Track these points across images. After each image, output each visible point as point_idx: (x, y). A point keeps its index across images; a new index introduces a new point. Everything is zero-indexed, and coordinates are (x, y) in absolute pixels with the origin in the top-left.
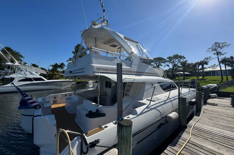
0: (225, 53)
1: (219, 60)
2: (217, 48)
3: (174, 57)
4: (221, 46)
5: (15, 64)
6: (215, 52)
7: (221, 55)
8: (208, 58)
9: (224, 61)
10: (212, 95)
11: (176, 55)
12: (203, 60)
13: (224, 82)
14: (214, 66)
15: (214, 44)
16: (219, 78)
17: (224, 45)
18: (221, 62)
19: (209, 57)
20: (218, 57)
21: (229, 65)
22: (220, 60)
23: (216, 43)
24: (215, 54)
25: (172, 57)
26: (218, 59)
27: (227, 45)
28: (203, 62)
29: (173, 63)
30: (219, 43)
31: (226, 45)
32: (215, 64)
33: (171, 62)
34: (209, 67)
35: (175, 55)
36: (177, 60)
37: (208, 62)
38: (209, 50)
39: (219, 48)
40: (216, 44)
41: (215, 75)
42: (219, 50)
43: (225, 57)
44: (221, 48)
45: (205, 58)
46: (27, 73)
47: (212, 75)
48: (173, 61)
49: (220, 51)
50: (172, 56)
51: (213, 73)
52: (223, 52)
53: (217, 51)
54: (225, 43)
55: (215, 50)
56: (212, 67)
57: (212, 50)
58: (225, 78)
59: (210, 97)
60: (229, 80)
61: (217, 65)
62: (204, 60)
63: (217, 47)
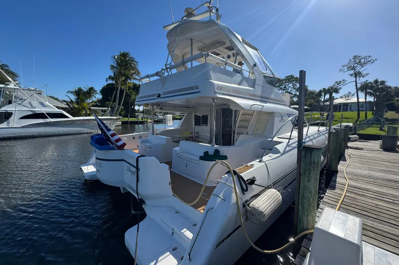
0: (367, 74)
1: (356, 86)
2: (356, 66)
3: (287, 79)
4: (362, 62)
5: (8, 87)
6: (352, 72)
7: (360, 77)
8: (340, 82)
9: (365, 88)
10: (352, 137)
11: (290, 76)
12: (332, 86)
13: (361, 121)
14: (348, 96)
15: (352, 59)
16: (354, 114)
17: (367, 61)
18: (359, 88)
19: (341, 80)
20: (356, 81)
21: (371, 94)
22: (359, 86)
23: (355, 56)
24: (352, 75)
25: (283, 80)
26: (356, 83)
27: (372, 61)
28: (332, 88)
29: (283, 90)
30: (359, 56)
31: (370, 61)
32: (350, 93)
33: (281, 89)
34: (341, 97)
35: (288, 77)
36: (292, 84)
37: (340, 88)
38: (342, 68)
39: (359, 66)
40: (355, 59)
41: (347, 111)
42: (359, 69)
43: (367, 81)
44: (362, 65)
45: (336, 82)
46: (35, 103)
47: (343, 111)
48: (285, 87)
49: (361, 70)
50: (284, 78)
51: (345, 107)
52: (364, 73)
53: (355, 70)
54: (370, 56)
55: (352, 69)
56: (346, 97)
57: (348, 68)
58: (362, 114)
59: (349, 140)
60: (368, 117)
61: (352, 93)
62: (334, 85)
63: (357, 63)
